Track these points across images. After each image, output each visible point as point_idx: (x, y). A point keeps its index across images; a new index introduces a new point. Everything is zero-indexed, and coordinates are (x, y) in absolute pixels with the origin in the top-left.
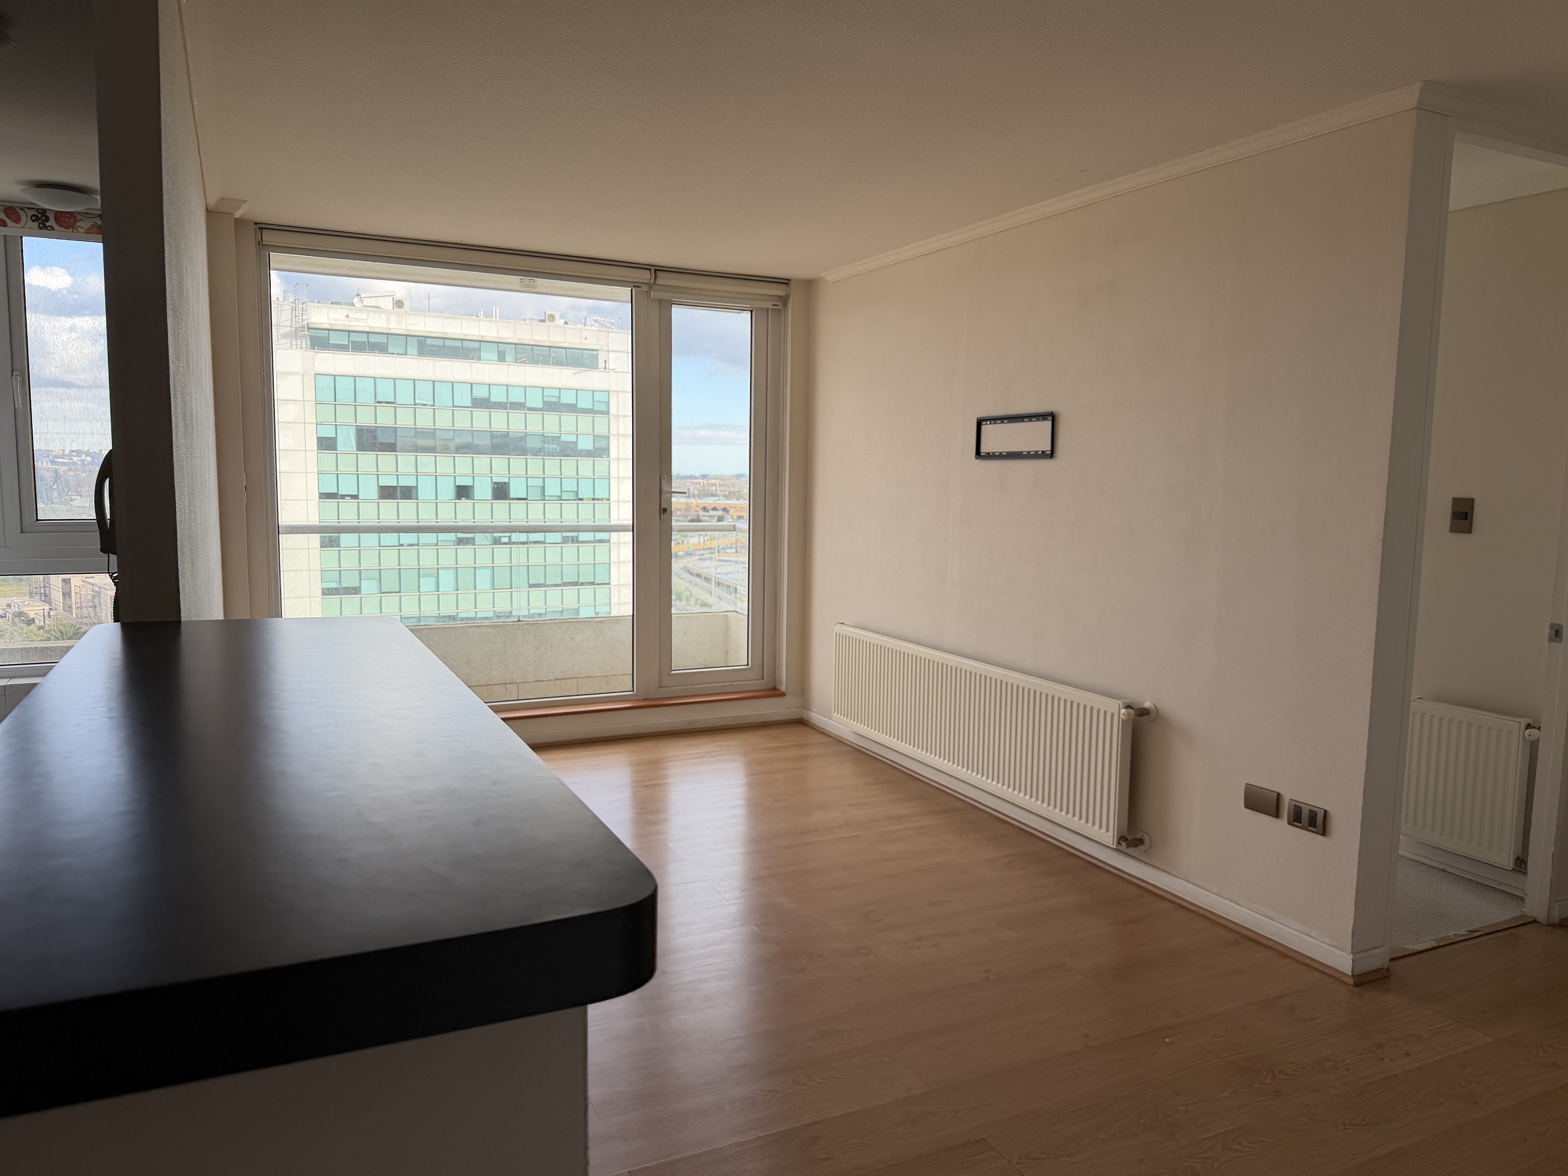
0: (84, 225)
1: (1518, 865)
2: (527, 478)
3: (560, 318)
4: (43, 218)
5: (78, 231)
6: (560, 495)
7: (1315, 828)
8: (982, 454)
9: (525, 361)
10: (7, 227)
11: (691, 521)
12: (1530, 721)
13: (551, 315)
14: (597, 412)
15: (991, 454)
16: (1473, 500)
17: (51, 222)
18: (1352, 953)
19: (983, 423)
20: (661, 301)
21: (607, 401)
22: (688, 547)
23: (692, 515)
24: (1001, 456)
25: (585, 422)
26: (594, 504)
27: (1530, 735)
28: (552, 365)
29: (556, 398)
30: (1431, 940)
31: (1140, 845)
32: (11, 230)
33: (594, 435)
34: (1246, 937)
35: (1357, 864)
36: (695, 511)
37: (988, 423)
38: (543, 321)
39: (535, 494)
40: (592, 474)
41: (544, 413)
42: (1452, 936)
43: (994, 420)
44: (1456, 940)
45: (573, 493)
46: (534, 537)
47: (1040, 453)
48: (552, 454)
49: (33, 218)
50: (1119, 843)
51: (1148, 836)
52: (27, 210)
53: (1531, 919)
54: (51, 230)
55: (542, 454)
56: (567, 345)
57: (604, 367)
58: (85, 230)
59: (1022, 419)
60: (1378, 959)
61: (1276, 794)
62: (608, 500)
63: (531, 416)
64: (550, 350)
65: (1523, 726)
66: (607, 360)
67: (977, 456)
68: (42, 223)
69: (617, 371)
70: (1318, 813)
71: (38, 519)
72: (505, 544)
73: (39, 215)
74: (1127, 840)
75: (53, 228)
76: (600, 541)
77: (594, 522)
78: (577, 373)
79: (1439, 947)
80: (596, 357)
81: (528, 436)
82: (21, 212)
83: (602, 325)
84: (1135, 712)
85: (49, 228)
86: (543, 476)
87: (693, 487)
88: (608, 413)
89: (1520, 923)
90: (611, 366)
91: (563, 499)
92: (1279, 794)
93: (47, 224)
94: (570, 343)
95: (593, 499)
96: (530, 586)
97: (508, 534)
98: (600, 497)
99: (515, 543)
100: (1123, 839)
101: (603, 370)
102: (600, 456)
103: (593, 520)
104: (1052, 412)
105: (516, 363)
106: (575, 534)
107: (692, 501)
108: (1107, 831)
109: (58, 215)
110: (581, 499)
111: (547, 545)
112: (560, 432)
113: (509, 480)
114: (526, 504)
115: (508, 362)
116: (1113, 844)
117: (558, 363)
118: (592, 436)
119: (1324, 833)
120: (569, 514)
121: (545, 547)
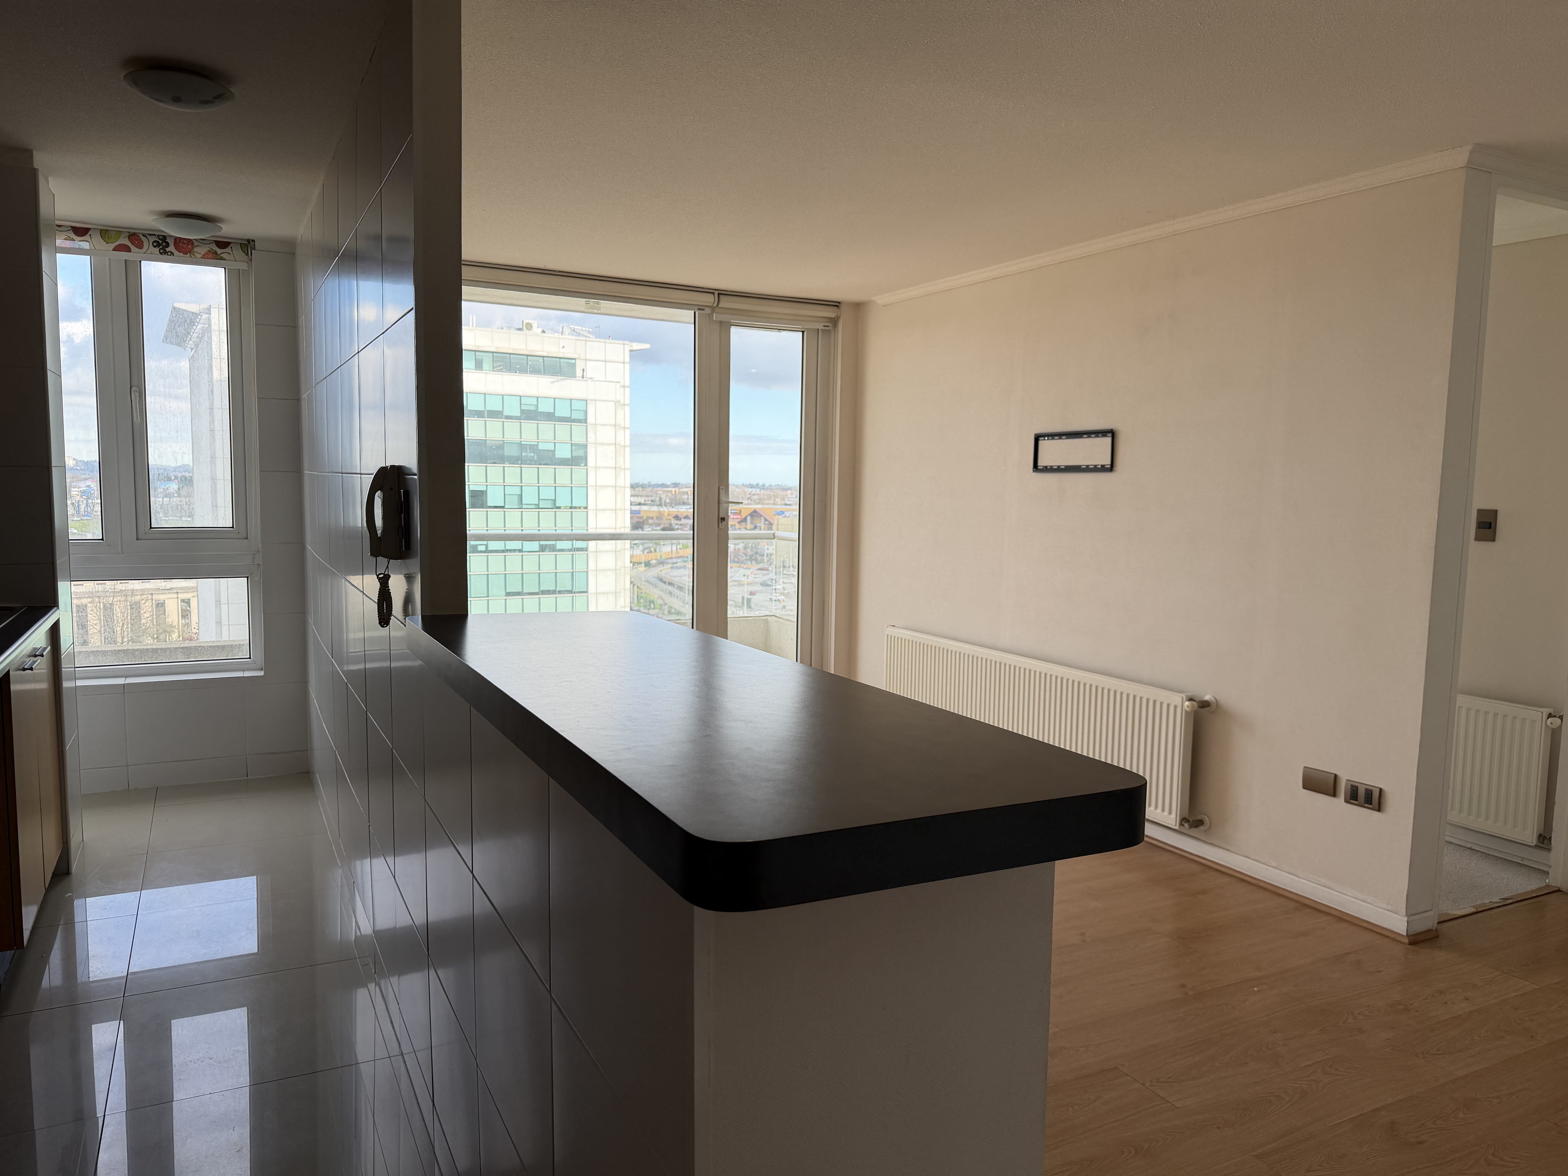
0: (201, 250)
1: (1541, 841)
2: (504, 486)
3: (538, 327)
4: (164, 244)
5: (195, 256)
6: (537, 503)
7: (1371, 804)
8: (1039, 468)
9: (502, 369)
10: (131, 252)
11: (663, 529)
12: (1551, 710)
13: (528, 324)
14: (574, 421)
15: (1049, 467)
16: (1497, 511)
17: (171, 248)
18: (1406, 916)
19: (1041, 439)
20: (721, 323)
21: (585, 409)
22: (661, 556)
23: (665, 523)
24: (1059, 470)
25: (562, 429)
26: (572, 512)
27: (1552, 724)
28: (530, 374)
29: (533, 406)
30: (1469, 907)
31: (1200, 826)
32: (133, 255)
33: (571, 443)
34: (1305, 905)
35: (1411, 836)
36: (667, 519)
37: (1046, 438)
38: (520, 329)
39: (512, 502)
40: (570, 483)
41: (522, 421)
42: (1488, 903)
43: (1052, 436)
44: (1491, 906)
45: (550, 501)
46: (511, 545)
47: (1100, 467)
48: (530, 462)
49: (155, 244)
50: (1181, 824)
51: (1208, 817)
52: (149, 237)
53: (1556, 889)
54: (170, 255)
55: (520, 462)
56: (545, 354)
57: (582, 376)
58: (201, 255)
59: (1080, 436)
60: (1428, 922)
61: (1333, 776)
62: (586, 508)
63: (508, 424)
64: (527, 358)
65: (1545, 716)
66: (585, 369)
67: (1035, 469)
68: (164, 249)
69: (594, 379)
70: (1373, 792)
71: (152, 527)
72: (481, 552)
73: (160, 242)
74: (1189, 821)
75: (172, 254)
76: (579, 550)
77: (572, 530)
78: (555, 382)
79: (1478, 912)
80: (574, 366)
81: (505, 444)
82: (143, 238)
83: (579, 334)
84: (1198, 704)
85: (169, 254)
86: (521, 484)
87: (665, 496)
88: (585, 421)
89: (1546, 892)
90: (589, 374)
91: (540, 507)
92: (1336, 776)
93: (167, 250)
94: (548, 352)
95: (571, 508)
96: (508, 594)
97: (485, 542)
98: (578, 506)
99: (492, 551)
100: (1185, 820)
101: (581, 379)
102: (578, 465)
103: (571, 528)
104: (1112, 430)
105: (493, 371)
106: (553, 542)
107: (664, 509)
108: (1170, 813)
109: (178, 241)
110: (559, 508)
111: (524, 553)
112: (538, 441)
113: (487, 488)
114: (503, 512)
115: (485, 370)
116: (1176, 825)
117: (535, 371)
118: (570, 444)
119: (1379, 809)
120: (547, 523)
121: (522, 555)
